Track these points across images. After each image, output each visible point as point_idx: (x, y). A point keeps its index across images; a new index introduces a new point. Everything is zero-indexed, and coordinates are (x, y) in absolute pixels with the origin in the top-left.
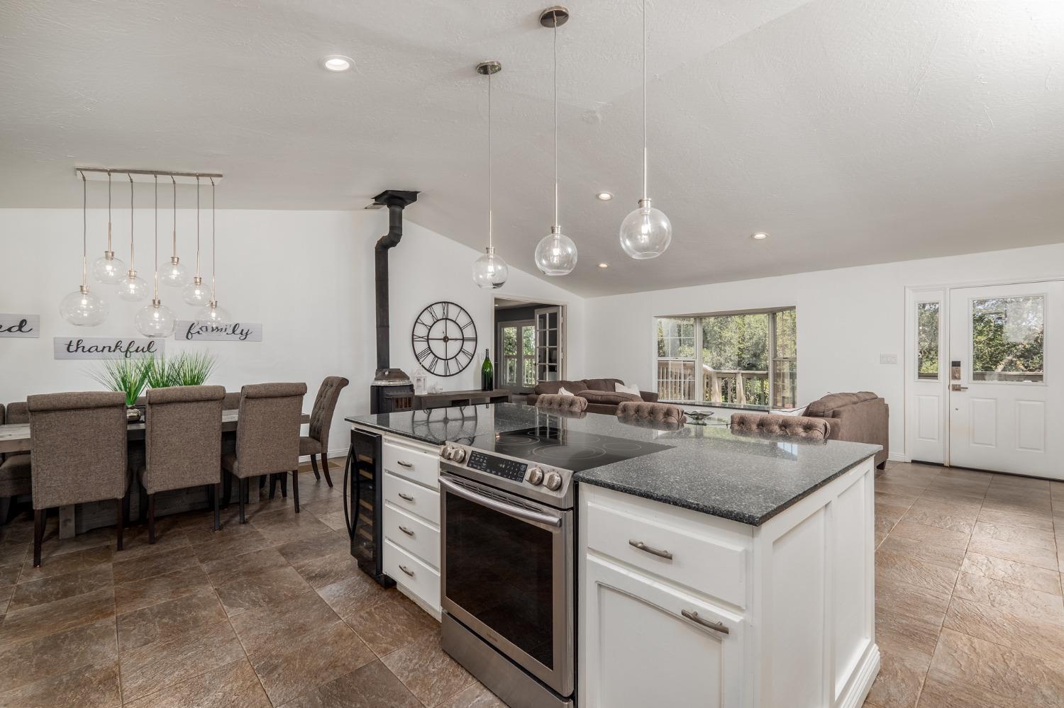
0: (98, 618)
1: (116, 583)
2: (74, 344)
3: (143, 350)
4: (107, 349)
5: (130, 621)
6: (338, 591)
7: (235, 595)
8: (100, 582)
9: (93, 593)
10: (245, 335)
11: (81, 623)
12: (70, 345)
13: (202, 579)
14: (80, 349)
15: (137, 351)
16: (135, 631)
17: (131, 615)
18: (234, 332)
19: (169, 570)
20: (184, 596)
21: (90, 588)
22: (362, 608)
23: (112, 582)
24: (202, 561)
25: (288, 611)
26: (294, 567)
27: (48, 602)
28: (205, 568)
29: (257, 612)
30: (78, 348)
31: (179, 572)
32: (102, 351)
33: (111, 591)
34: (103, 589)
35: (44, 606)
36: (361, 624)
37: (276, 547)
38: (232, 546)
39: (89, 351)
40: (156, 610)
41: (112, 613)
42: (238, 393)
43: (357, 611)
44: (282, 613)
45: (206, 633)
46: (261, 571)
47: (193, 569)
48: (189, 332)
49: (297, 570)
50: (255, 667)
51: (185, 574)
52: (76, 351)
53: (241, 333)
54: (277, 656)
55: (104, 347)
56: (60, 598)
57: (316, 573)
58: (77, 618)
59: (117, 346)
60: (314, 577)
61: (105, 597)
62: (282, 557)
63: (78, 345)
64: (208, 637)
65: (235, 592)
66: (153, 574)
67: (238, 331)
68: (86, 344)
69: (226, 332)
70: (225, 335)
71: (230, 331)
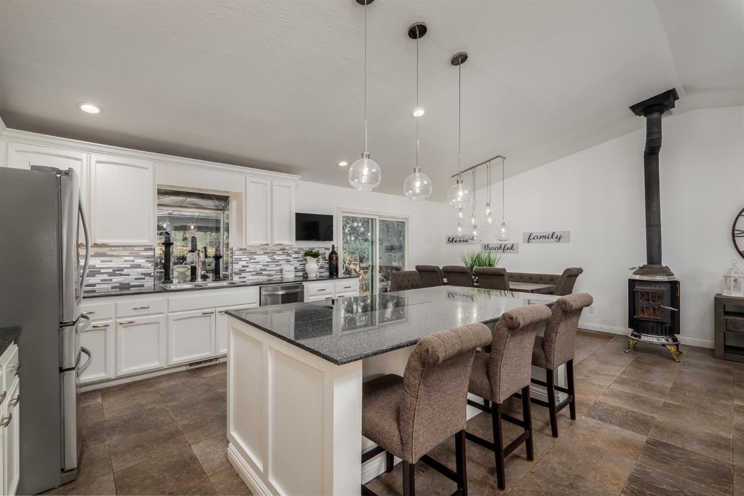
2: (486, 246)
3: (510, 248)
4: (496, 248)
10: (559, 239)
14: (488, 249)
15: (507, 249)
18: (552, 237)
39: (490, 249)
42: (559, 276)
48: (529, 238)
53: (557, 238)
59: (500, 247)
63: (488, 247)
67: (555, 237)
68: (490, 246)
69: (548, 238)
70: (547, 240)
71: (550, 237)
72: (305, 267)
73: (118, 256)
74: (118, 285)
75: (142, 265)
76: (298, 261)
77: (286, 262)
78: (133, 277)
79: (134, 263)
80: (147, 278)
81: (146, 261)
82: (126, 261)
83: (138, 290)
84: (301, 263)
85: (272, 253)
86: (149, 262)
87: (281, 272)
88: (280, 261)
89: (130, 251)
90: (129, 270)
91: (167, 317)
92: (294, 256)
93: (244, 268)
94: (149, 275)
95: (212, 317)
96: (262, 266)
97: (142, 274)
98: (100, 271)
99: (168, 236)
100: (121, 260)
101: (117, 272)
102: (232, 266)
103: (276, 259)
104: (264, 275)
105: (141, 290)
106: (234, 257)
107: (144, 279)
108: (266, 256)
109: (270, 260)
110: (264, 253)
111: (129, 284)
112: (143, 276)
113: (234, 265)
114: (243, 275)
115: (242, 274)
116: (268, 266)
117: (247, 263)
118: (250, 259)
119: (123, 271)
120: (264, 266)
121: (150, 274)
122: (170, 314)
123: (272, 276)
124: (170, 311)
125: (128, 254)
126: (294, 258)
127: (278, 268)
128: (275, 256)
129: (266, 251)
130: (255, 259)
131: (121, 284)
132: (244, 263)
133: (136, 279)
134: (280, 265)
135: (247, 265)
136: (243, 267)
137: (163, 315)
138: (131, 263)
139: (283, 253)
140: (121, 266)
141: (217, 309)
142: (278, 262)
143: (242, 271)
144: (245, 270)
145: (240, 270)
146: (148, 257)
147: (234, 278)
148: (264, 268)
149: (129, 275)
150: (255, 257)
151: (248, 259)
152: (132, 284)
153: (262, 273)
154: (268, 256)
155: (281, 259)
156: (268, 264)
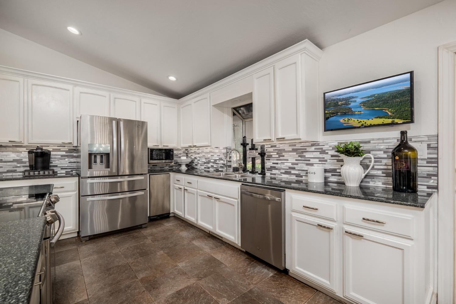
75: (222, 158)
77: (320, 161)
82: (217, 156)
85: (301, 149)
88: (312, 159)
92: (331, 153)
95: (213, 200)
96: (290, 164)
98: (210, 161)
103: (307, 156)
104: (293, 174)
108: (295, 153)
109: (299, 158)
112: (223, 165)
113: (266, 161)
115: (273, 170)
116: (297, 164)
118: (280, 156)
120: (293, 164)
122: (198, 191)
123: (302, 177)
124: (198, 188)
125: (218, 151)
128: (305, 154)
129: (295, 148)
130: (284, 156)
132: (275, 160)
133: (221, 167)
135: (277, 161)
136: (273, 163)
139: (316, 149)
142: (309, 160)
143: (273, 168)
144: (275, 167)
145: (271, 167)
148: (293, 166)
150: (284, 154)
151: (277, 156)
152: (219, 169)
153: (291, 172)
154: (297, 154)
155: (313, 156)
156: (297, 162)
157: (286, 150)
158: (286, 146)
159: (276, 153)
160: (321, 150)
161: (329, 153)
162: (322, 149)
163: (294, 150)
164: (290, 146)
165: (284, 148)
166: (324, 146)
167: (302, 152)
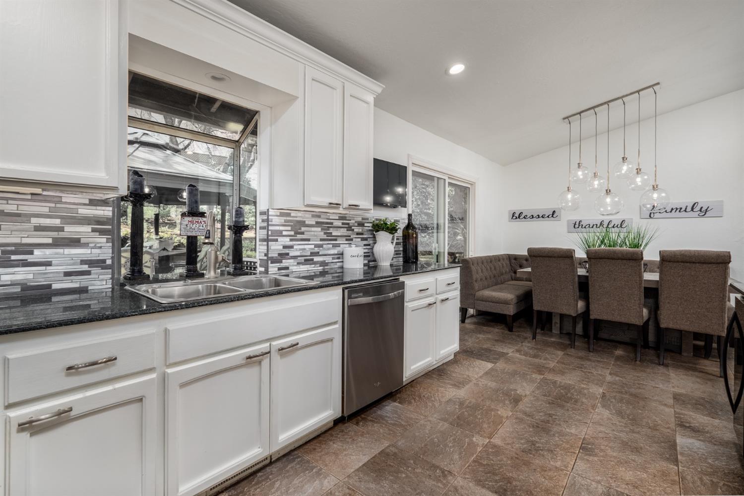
0: (536, 373)
1: (557, 363)
2: (577, 223)
3: (617, 226)
4: (595, 226)
5: (546, 382)
6: (699, 448)
7: (612, 402)
8: (551, 358)
9: (544, 362)
11: (528, 372)
12: (575, 224)
13: (600, 383)
14: (580, 227)
15: (613, 227)
16: (545, 388)
17: (549, 380)
18: (692, 209)
19: (587, 369)
20: (583, 386)
21: (546, 359)
22: (710, 474)
23: (556, 361)
24: (610, 374)
25: (638, 433)
26: (675, 411)
27: (526, 356)
28: (609, 378)
29: (616, 419)
30: (579, 226)
31: (592, 373)
32: (592, 227)
33: (552, 365)
34: (550, 362)
35: (523, 357)
36: (693, 482)
37: (673, 391)
38: (640, 375)
39: (585, 227)
40: (562, 384)
41: (543, 374)
43: (702, 472)
44: (633, 431)
45: (574, 410)
46: (645, 399)
47: (601, 375)
48: (652, 211)
49: (675, 414)
50: (583, 445)
51: (594, 376)
52: (578, 227)
53: (701, 210)
54: (602, 450)
55: (594, 225)
56: (532, 357)
57: (691, 425)
58: (529, 368)
59: (601, 224)
60: (685, 426)
61: (547, 366)
62: (672, 400)
63: (579, 224)
64: (574, 413)
65: (614, 400)
66: (577, 367)
67: (697, 209)
68: (583, 223)
69: (685, 211)
70: (683, 214)
71: (689, 209)
72: (372, 249)
73: (19, 215)
74: (18, 289)
75: (83, 241)
76: (363, 239)
77: (347, 240)
78: (57, 269)
79: (62, 235)
80: (95, 270)
81: (94, 230)
82: (38, 228)
83: (72, 301)
84: (365, 242)
85: (327, 223)
86: (102, 232)
87: (339, 258)
88: (339, 238)
89: (53, 205)
90: (48, 252)
91: (164, 378)
92: (357, 230)
93: (286, 251)
94: (99, 263)
95: (263, 363)
96: (313, 246)
97: (83, 262)
99: (139, 179)
100: (26, 226)
101: (13, 257)
102: (268, 245)
103: (333, 234)
104: (315, 263)
105: (80, 300)
106: (270, 228)
107: (88, 273)
108: (319, 229)
109: (325, 237)
110: (317, 223)
111: (50, 286)
112: (85, 267)
113: (270, 243)
114: (285, 263)
115: (284, 261)
116: (322, 246)
117: (291, 240)
118: (297, 233)
119: (31, 253)
120: (316, 246)
121: (104, 261)
122: (169, 371)
123: (327, 263)
124: (171, 361)
125: (45, 210)
126: (358, 234)
127: (335, 251)
128: (331, 230)
129: (319, 220)
130: (303, 233)
131: (25, 287)
132: (286, 241)
133: (67, 274)
134: (338, 245)
135: (291, 243)
136: (285, 247)
137: (154, 376)
138: (55, 234)
139: (343, 224)
140: (25, 241)
141: (274, 343)
142: (336, 240)
143: (283, 256)
144: (288, 254)
145: (280, 254)
146: (98, 221)
147: (270, 270)
148: (316, 250)
149: (49, 264)
150: (303, 229)
151: (292, 233)
152: (55, 286)
153: (312, 260)
154: (322, 229)
155: (339, 234)
156: (321, 243)
157: (307, 223)
158: (307, 216)
159: (289, 228)
160: (347, 226)
161: (355, 230)
162: (348, 224)
163: (318, 224)
164: (313, 216)
165: (304, 220)
166: (350, 220)
167: (328, 227)
